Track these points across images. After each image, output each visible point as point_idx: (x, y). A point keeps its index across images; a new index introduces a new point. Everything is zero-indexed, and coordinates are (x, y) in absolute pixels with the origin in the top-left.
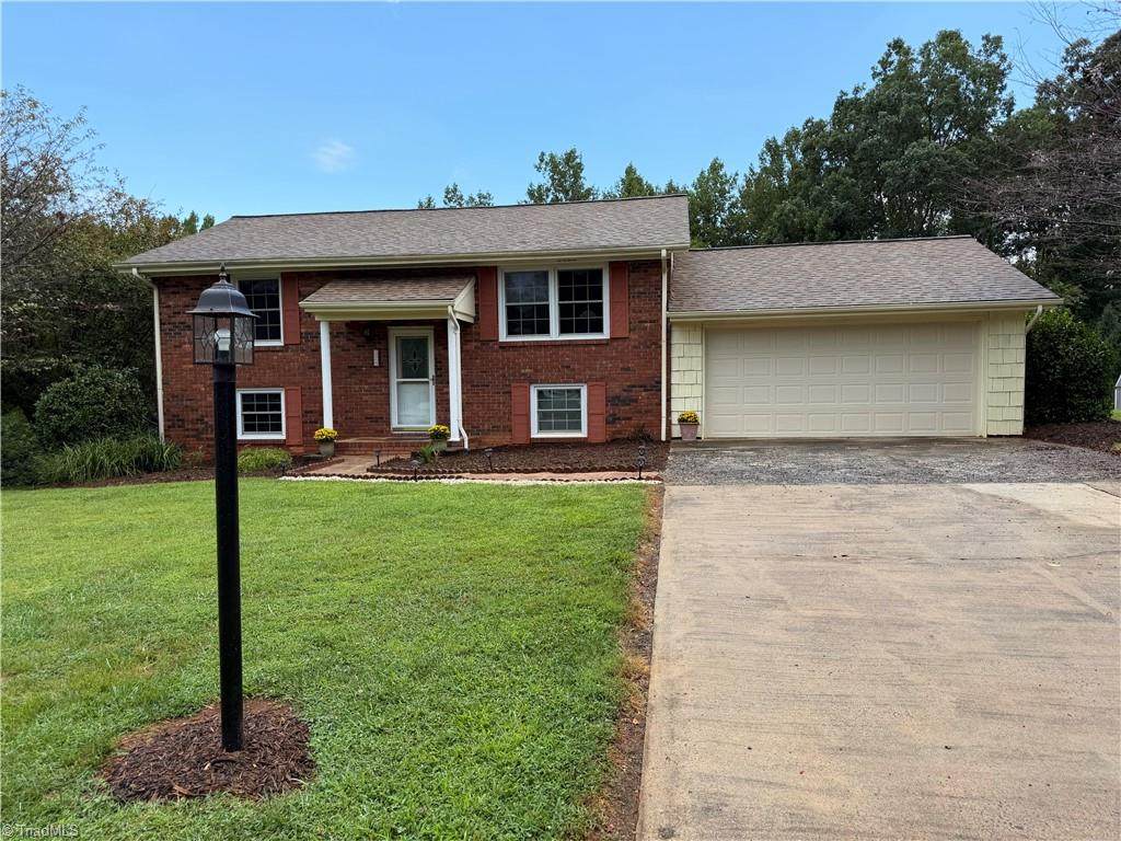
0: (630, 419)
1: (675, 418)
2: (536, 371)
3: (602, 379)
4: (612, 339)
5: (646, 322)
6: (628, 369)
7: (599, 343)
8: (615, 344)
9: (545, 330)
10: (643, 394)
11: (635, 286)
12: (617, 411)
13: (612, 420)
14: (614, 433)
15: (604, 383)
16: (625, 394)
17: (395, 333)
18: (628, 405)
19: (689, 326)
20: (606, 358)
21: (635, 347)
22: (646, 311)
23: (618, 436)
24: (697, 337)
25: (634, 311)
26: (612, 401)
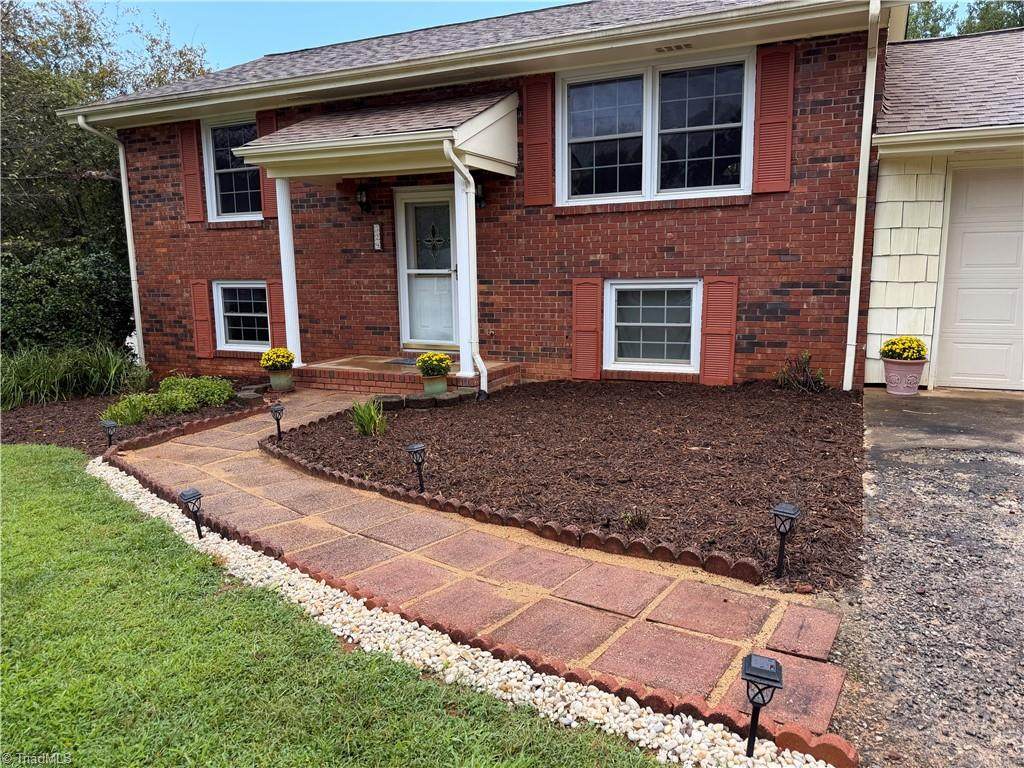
0: (783, 345)
1: (874, 347)
2: (615, 257)
3: (732, 270)
4: (757, 196)
5: (825, 160)
6: (785, 252)
7: (729, 205)
8: (761, 205)
9: (634, 182)
10: (813, 299)
11: (807, 90)
12: (757, 330)
13: (747, 345)
14: (750, 369)
15: (735, 279)
16: (776, 299)
17: (404, 197)
18: (783, 319)
19: (917, 164)
20: (744, 232)
21: (801, 210)
22: (827, 140)
23: (759, 376)
24: (935, 187)
25: (802, 140)
26: (751, 311)
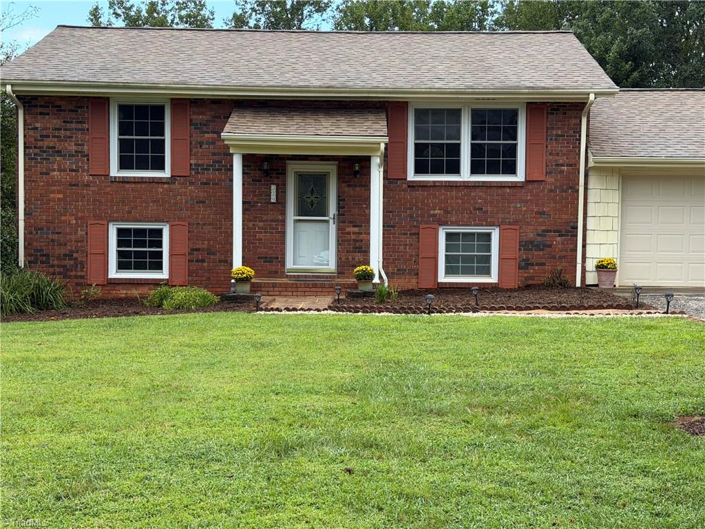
0: (543, 264)
1: (591, 265)
2: (447, 212)
3: (516, 222)
4: (527, 182)
5: (563, 165)
6: (543, 213)
7: (513, 186)
8: (530, 187)
9: (455, 169)
10: (559, 239)
11: (553, 128)
12: (530, 257)
13: (525, 265)
14: (527, 278)
15: (518, 227)
16: (539, 239)
17: (292, 168)
18: (543, 250)
19: (606, 171)
20: (521, 201)
21: (551, 191)
22: (564, 155)
23: (530, 282)
24: (615, 183)
25: (551, 154)
26: (526, 245)
